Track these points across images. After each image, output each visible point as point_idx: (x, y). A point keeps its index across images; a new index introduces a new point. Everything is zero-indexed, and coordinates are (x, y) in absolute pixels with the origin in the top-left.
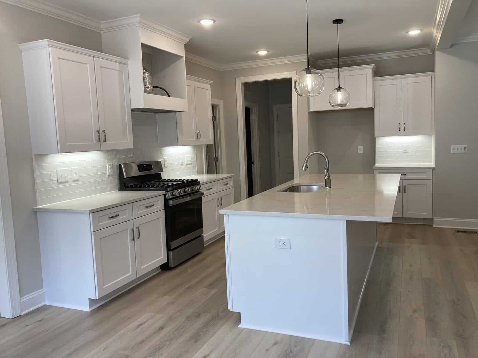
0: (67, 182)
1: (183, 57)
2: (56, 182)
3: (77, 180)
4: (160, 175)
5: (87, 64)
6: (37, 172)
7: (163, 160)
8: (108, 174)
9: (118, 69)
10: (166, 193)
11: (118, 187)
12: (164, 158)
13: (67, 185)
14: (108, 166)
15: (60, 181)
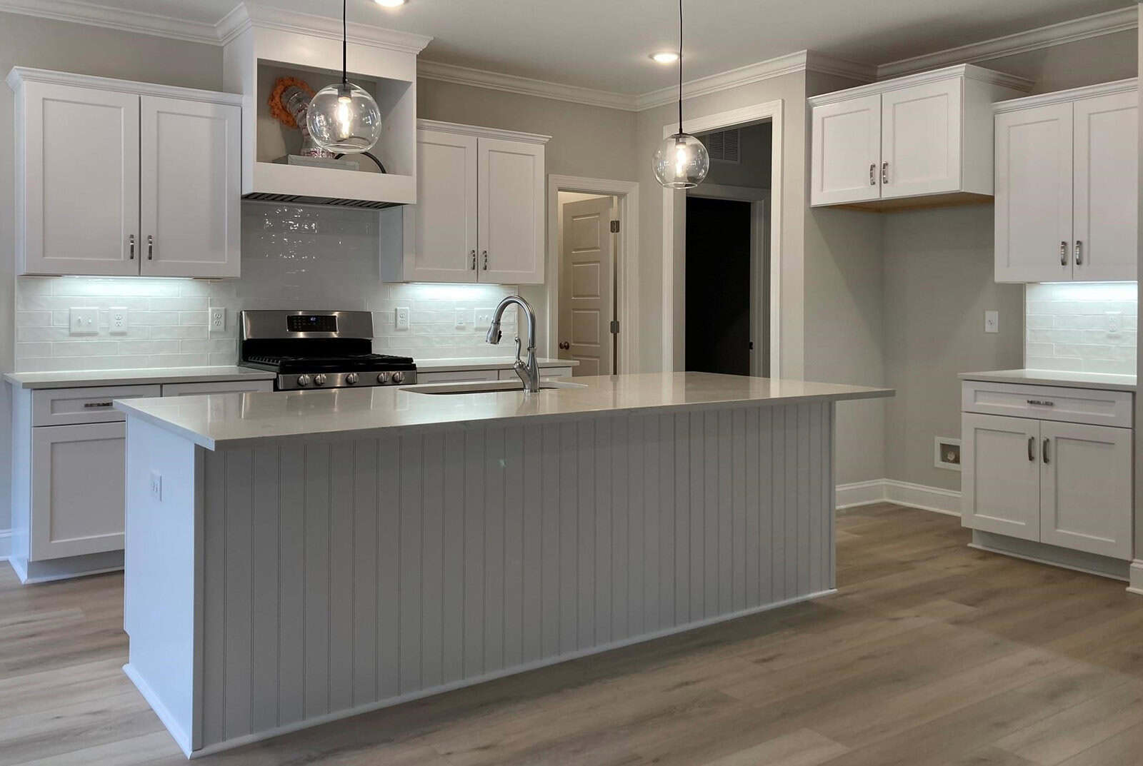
0: (94, 334)
1: (411, 83)
2: (67, 332)
3: (123, 334)
4: (367, 345)
5: (120, 108)
6: (19, 308)
7: (394, 312)
8: (209, 330)
9: (209, 115)
10: (278, 376)
11: (237, 359)
12: (396, 310)
13: (95, 340)
14: (212, 313)
15: (75, 329)
